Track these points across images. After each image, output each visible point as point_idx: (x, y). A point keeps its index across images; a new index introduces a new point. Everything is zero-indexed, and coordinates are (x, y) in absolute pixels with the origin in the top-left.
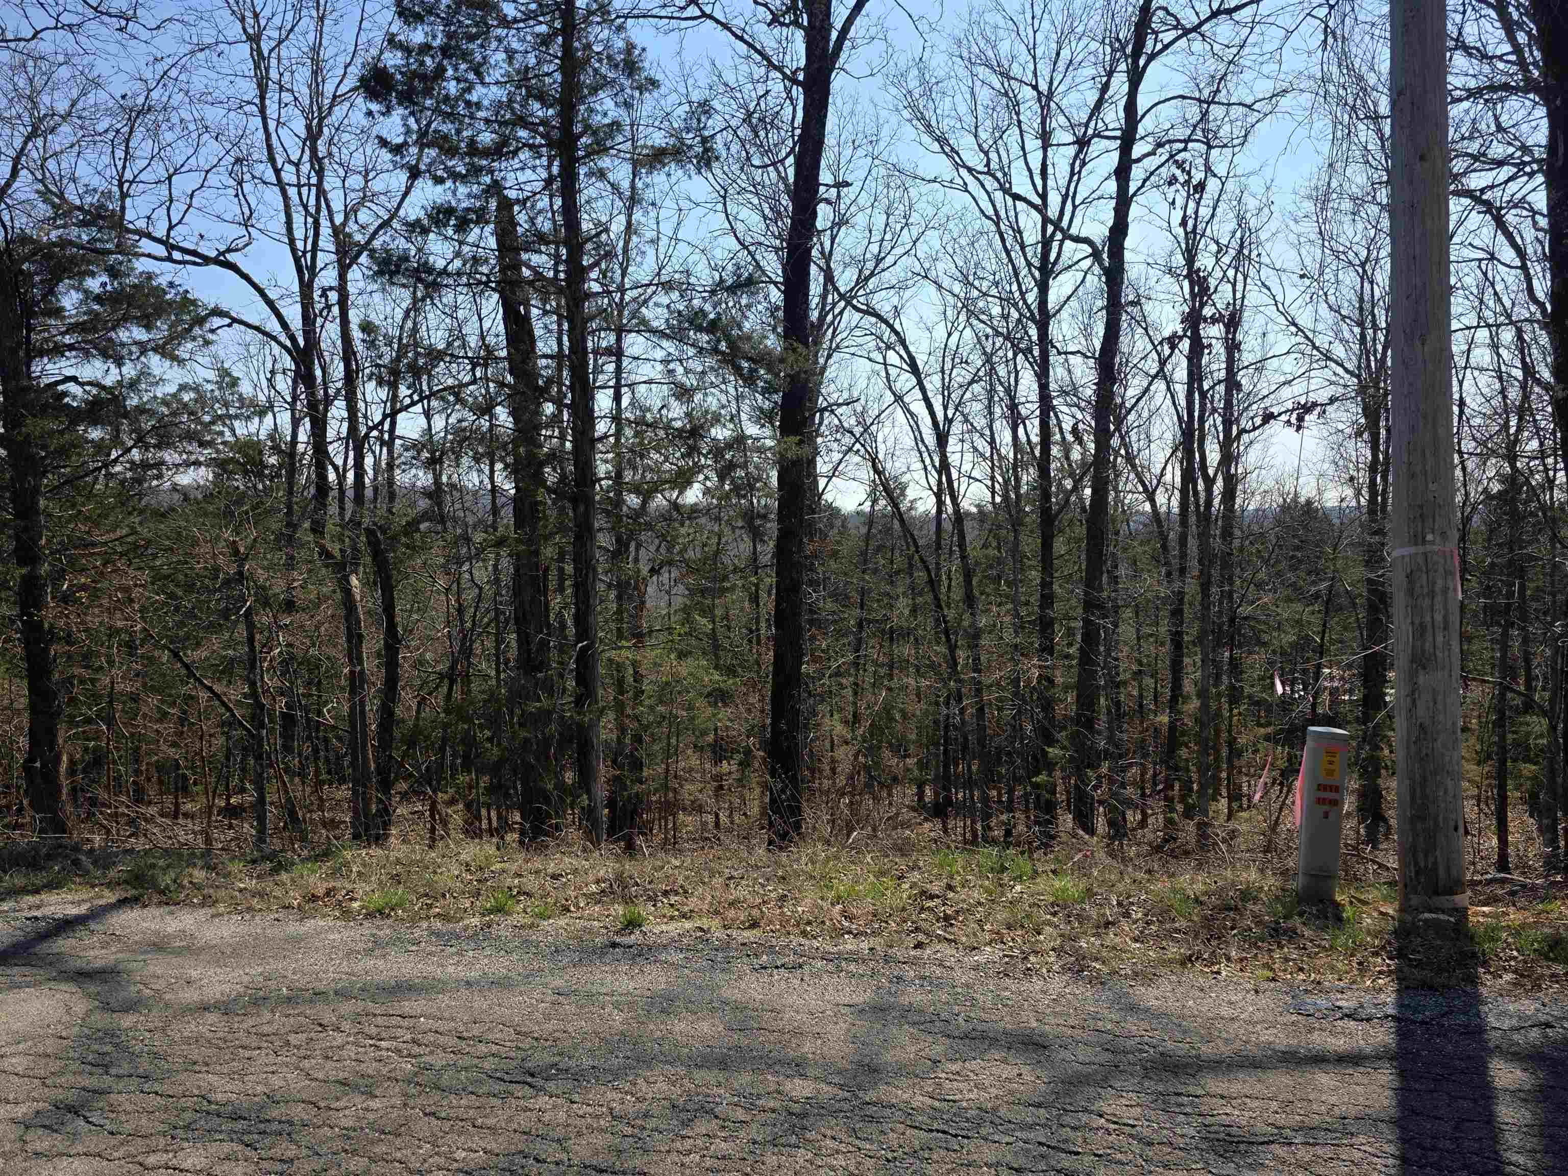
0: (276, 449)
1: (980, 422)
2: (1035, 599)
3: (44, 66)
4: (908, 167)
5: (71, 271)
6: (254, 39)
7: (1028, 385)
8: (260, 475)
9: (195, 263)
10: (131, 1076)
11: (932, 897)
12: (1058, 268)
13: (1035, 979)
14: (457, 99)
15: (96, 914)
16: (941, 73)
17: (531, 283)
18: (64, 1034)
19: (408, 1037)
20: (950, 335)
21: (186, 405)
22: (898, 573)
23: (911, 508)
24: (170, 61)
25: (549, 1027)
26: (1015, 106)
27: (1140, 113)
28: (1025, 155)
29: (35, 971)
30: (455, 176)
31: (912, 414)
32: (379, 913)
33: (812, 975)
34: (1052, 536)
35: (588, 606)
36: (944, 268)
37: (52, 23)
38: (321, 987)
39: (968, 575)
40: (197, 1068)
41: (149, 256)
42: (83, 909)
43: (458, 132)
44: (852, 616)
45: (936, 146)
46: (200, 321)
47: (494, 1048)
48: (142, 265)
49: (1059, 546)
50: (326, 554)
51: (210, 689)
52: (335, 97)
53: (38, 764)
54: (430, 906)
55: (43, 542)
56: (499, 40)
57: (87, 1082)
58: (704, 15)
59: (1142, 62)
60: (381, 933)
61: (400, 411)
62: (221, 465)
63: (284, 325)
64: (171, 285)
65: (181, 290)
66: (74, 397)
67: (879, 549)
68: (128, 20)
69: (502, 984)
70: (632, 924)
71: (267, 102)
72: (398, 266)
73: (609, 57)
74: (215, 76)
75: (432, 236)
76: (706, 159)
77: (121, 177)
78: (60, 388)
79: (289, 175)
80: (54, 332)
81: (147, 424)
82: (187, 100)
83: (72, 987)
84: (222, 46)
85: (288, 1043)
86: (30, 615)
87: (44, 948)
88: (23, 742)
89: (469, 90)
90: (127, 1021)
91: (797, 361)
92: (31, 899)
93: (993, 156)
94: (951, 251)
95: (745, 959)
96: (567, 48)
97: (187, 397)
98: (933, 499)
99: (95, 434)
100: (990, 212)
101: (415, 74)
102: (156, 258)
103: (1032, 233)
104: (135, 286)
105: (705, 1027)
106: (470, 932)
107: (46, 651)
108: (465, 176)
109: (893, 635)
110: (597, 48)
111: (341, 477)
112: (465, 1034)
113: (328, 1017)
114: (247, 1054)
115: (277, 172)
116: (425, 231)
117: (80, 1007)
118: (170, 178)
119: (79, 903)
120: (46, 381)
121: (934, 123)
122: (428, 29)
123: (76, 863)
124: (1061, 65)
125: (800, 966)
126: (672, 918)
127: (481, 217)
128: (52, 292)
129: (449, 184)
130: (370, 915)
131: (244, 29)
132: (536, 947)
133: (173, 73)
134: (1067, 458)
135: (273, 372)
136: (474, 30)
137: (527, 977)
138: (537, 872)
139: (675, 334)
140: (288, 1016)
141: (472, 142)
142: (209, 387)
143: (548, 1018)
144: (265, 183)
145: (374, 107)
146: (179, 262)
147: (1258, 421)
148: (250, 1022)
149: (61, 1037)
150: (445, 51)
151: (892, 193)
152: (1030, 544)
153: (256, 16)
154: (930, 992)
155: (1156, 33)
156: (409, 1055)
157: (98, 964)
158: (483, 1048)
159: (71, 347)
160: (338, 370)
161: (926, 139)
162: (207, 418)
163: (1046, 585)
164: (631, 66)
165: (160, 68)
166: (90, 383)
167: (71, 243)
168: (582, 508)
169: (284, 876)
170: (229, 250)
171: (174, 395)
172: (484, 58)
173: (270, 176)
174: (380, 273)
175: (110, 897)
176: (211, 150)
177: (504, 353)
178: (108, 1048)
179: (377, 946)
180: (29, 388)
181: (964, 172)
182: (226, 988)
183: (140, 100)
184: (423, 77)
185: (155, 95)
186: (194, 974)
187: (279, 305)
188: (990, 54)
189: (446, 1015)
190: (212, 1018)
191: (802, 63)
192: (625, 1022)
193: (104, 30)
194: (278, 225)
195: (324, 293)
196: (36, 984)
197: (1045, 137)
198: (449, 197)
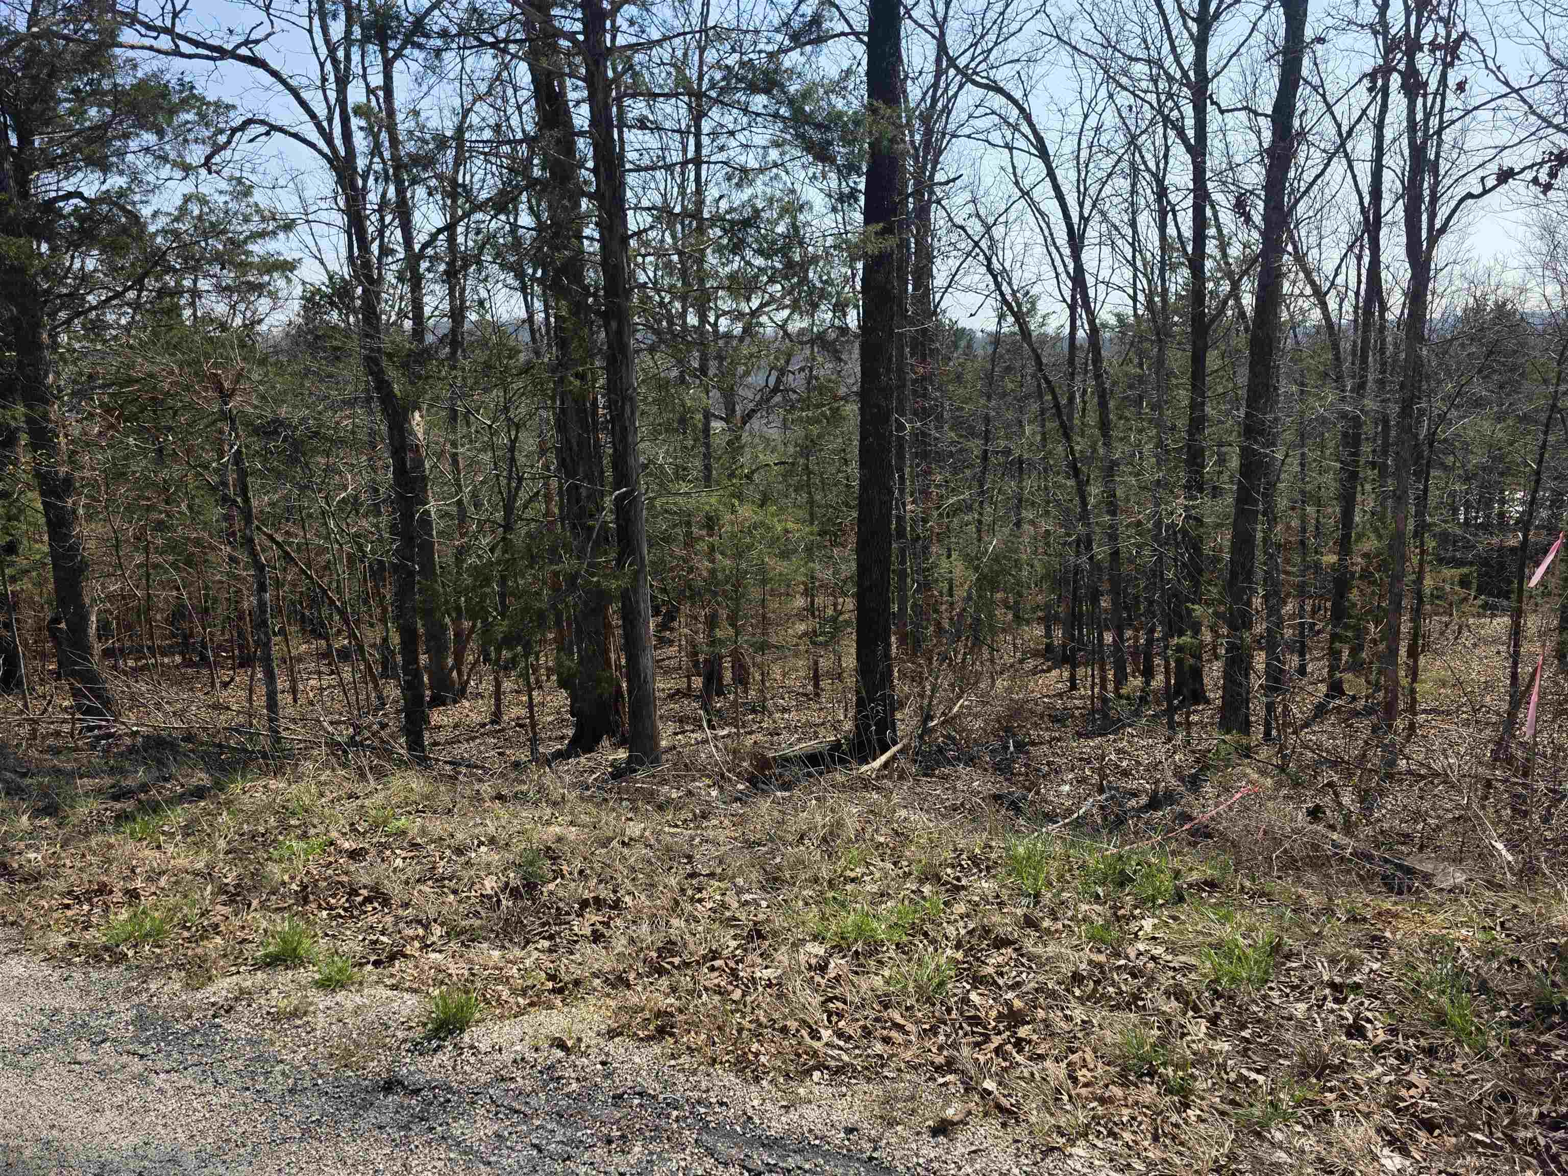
2: (1182, 423)
9: (210, 58)
20: (1086, 116)
22: (1027, 397)
23: (1043, 325)
31: (1041, 212)
34: (1205, 348)
35: (626, 446)
39: (1103, 397)
44: (975, 446)
49: (1213, 360)
53: (63, 626)
55: (51, 380)
64: (181, 85)
67: (1008, 369)
98: (1067, 312)
102: (159, 51)
109: (1019, 467)
120: (43, 197)
134: (1225, 255)
142: (223, 198)
146: (190, 56)
147: (1491, 182)
152: (1179, 358)
163: (1196, 406)
168: (614, 325)
170: (249, 41)
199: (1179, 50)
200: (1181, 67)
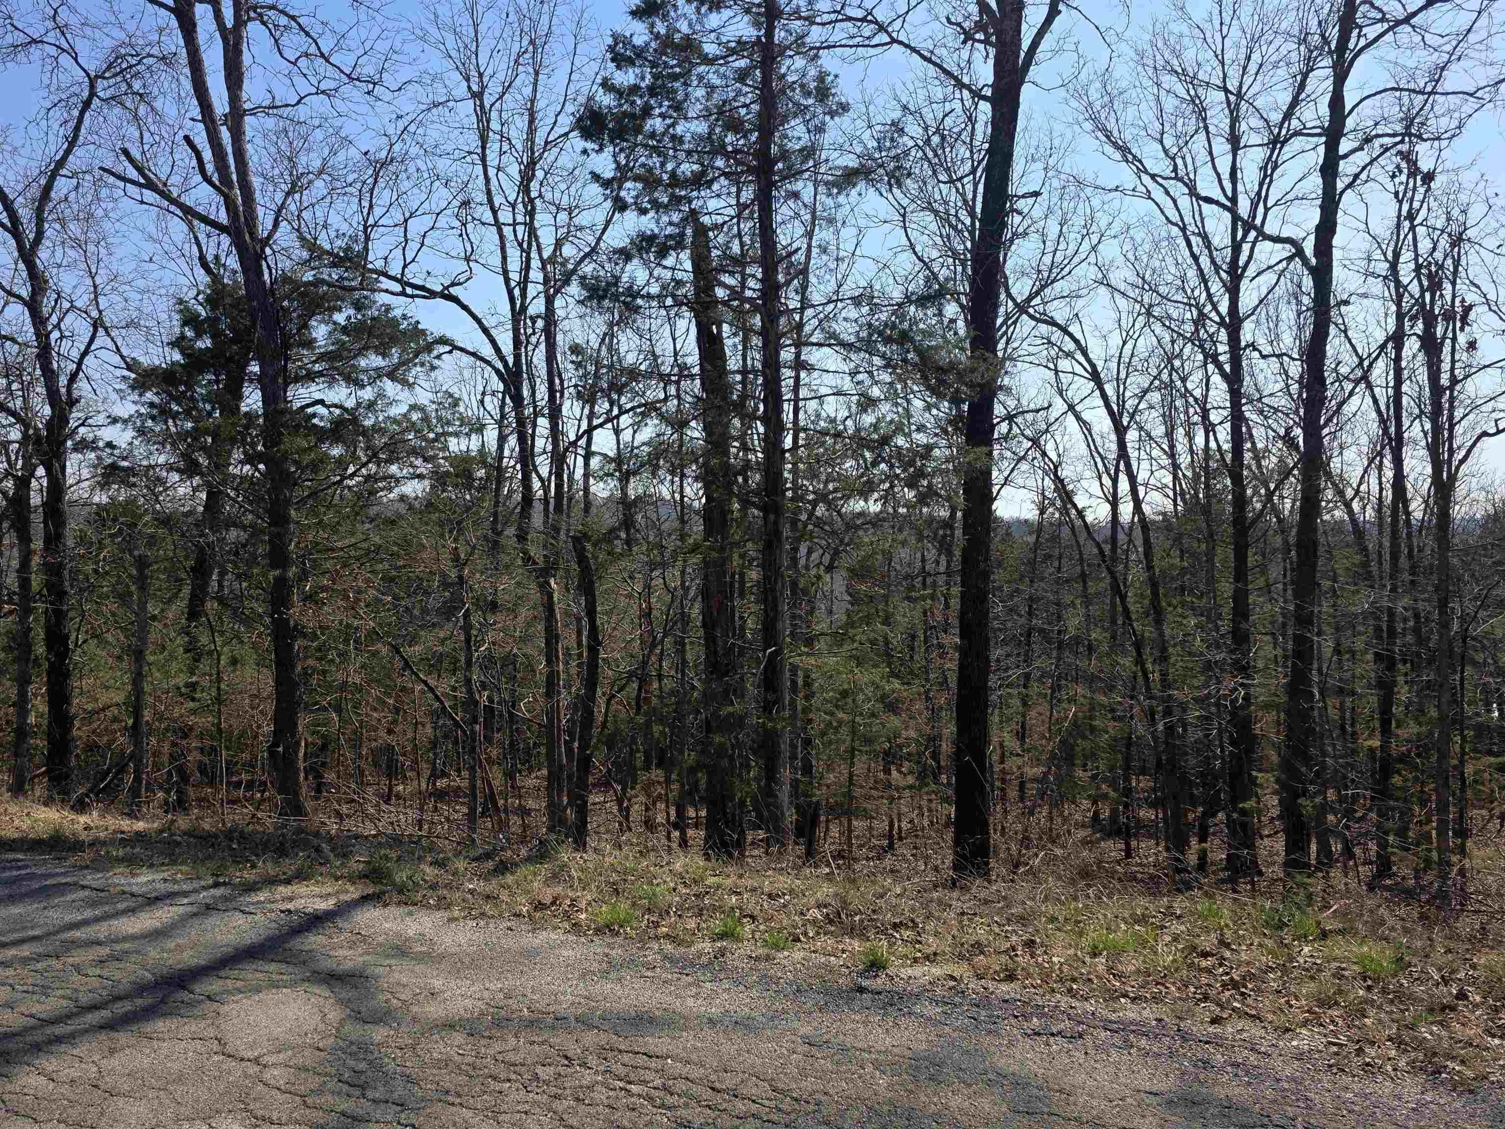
0: (484, 463)
1: (1159, 431)
3: (303, 129)
4: (1090, 178)
5: (322, 306)
6: (478, 96)
7: (1219, 393)
8: (469, 487)
9: (424, 297)
10: (387, 1102)
11: (1205, 955)
12: (1251, 271)
13: (1380, 1079)
14: (663, 134)
15: (343, 910)
16: (1124, 84)
17: (725, 303)
18: (321, 1045)
19: (658, 1082)
20: (1124, 343)
21: (414, 424)
23: (1081, 516)
24: (409, 118)
25: (809, 1084)
26: (1201, 113)
27: (1348, 108)
28: (1213, 160)
29: (290, 970)
30: (656, 205)
31: (1085, 422)
32: (607, 929)
33: (1097, 1048)
34: (1246, 546)
35: (778, 611)
36: (1121, 276)
37: (314, 90)
38: (561, 1009)
39: (1155, 586)
40: (450, 1099)
41: (387, 291)
42: (328, 905)
43: (663, 165)
45: (1118, 156)
46: (429, 348)
47: (754, 1107)
48: (382, 298)
50: (528, 559)
51: (425, 683)
52: (547, 143)
53: (281, 749)
54: (657, 925)
55: (292, 547)
56: (701, 78)
57: (345, 1105)
58: (894, 41)
59: (1348, 56)
60: (613, 953)
61: (596, 427)
62: (440, 479)
63: (498, 350)
64: (404, 317)
65: (413, 321)
66: (322, 418)
68: (375, 84)
69: (744, 1024)
70: (875, 966)
71: (488, 152)
72: (605, 291)
73: (802, 86)
74: (446, 130)
75: (635, 261)
76: (896, 178)
77: (366, 222)
78: (310, 410)
79: (505, 216)
80: (306, 361)
81: (380, 441)
82: (422, 152)
83: (323, 991)
84: (451, 104)
85: (537, 1078)
86: (281, 613)
87: (297, 943)
88: (268, 728)
89: (673, 125)
90: (379, 1034)
91: (988, 369)
92: (283, 890)
93: (1179, 161)
94: (1132, 259)
95: (1013, 1021)
96: (766, 80)
97: (415, 416)
98: (1108, 507)
99: (336, 451)
100: (1175, 218)
101: (625, 114)
102: (392, 293)
103: (1220, 235)
104: (373, 319)
105: (985, 1104)
106: (704, 960)
107: (291, 646)
108: (666, 206)
110: (790, 79)
111: (546, 489)
112: (717, 1085)
113: (574, 1050)
114: (498, 1086)
115: (495, 212)
116: (628, 258)
117: (334, 1015)
118: (406, 221)
119: (325, 897)
120: (297, 405)
121: (1116, 134)
122: (638, 71)
123: (318, 850)
124: (1252, 68)
125: (1081, 1036)
126: (916, 960)
127: (680, 245)
128: (305, 326)
129: (652, 214)
130: (598, 931)
131: (469, 88)
132: (777, 984)
133: (412, 128)
135: (484, 394)
136: (678, 70)
137: (772, 1019)
138: (754, 890)
139: (866, 346)
140: (532, 1043)
141: (673, 174)
142: (433, 407)
143: (803, 1074)
144: (483, 224)
145: (590, 145)
146: (412, 296)
148: (497, 1046)
149: (319, 1049)
150: (652, 91)
151: (1065, 204)
152: (1224, 554)
153: (481, 75)
154: (1249, 1084)
155: (1361, 28)
156: (663, 1106)
157: (348, 965)
158: (741, 1106)
159: (320, 374)
160: (542, 391)
161: (1109, 149)
162: (432, 436)
163: (1239, 597)
164: (823, 92)
165: (401, 124)
166: (336, 406)
167: (323, 282)
168: (772, 517)
169: (509, 879)
170: (453, 284)
171: (405, 415)
172: (687, 95)
173: (488, 217)
174: (590, 298)
175: (353, 892)
176: (442, 195)
177: (696, 370)
178: (362, 1066)
179: (610, 967)
180: (283, 412)
181: (1146, 179)
182: (468, 1003)
183: (383, 154)
184: (633, 116)
185: (396, 148)
186: (438, 983)
187: (493, 332)
188: (1175, 62)
189: (694, 1057)
190: (459, 1038)
191: (990, 80)
192: (890, 1087)
193: (355, 92)
194: (496, 260)
195: (533, 320)
196: (292, 985)
197: (1235, 141)
198: (653, 226)
199: (1215, 299)
200: (1218, 313)
